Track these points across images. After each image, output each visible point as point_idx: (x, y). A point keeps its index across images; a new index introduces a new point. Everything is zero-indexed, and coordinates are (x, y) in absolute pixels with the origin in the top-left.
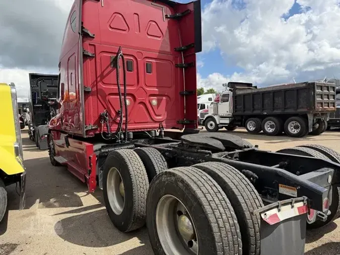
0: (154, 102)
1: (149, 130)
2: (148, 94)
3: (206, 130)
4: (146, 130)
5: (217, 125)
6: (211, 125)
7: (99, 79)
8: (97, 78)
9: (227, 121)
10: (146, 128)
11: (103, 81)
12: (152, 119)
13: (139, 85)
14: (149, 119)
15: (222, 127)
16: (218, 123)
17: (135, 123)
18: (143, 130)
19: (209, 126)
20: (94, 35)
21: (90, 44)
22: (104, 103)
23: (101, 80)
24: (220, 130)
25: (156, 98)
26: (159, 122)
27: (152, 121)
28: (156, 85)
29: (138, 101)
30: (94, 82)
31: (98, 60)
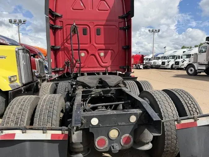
0: (102, 54)
1: (98, 72)
2: (97, 49)
3: (187, 74)
4: (95, 72)
5: (195, 70)
6: (191, 70)
7: (65, 41)
8: (64, 41)
9: (204, 68)
10: (96, 71)
11: (68, 42)
12: (100, 65)
13: (91, 44)
14: (98, 65)
15: (200, 72)
16: (196, 69)
17: (88, 67)
18: (93, 72)
19: (189, 71)
20: (62, 15)
21: (60, 21)
22: (68, 55)
23: (66, 42)
24: (198, 74)
25: (103, 51)
26: (106, 67)
27: (100, 66)
28: (103, 43)
29: (90, 54)
30: (62, 43)
31: (65, 30)
